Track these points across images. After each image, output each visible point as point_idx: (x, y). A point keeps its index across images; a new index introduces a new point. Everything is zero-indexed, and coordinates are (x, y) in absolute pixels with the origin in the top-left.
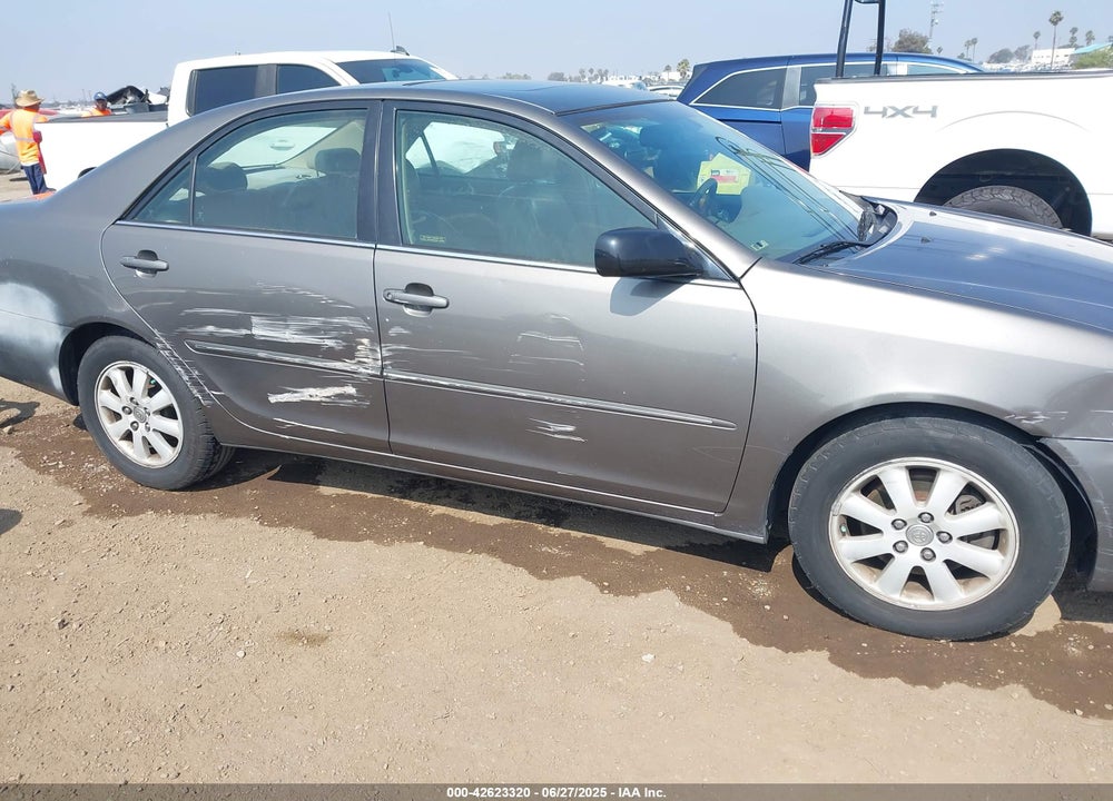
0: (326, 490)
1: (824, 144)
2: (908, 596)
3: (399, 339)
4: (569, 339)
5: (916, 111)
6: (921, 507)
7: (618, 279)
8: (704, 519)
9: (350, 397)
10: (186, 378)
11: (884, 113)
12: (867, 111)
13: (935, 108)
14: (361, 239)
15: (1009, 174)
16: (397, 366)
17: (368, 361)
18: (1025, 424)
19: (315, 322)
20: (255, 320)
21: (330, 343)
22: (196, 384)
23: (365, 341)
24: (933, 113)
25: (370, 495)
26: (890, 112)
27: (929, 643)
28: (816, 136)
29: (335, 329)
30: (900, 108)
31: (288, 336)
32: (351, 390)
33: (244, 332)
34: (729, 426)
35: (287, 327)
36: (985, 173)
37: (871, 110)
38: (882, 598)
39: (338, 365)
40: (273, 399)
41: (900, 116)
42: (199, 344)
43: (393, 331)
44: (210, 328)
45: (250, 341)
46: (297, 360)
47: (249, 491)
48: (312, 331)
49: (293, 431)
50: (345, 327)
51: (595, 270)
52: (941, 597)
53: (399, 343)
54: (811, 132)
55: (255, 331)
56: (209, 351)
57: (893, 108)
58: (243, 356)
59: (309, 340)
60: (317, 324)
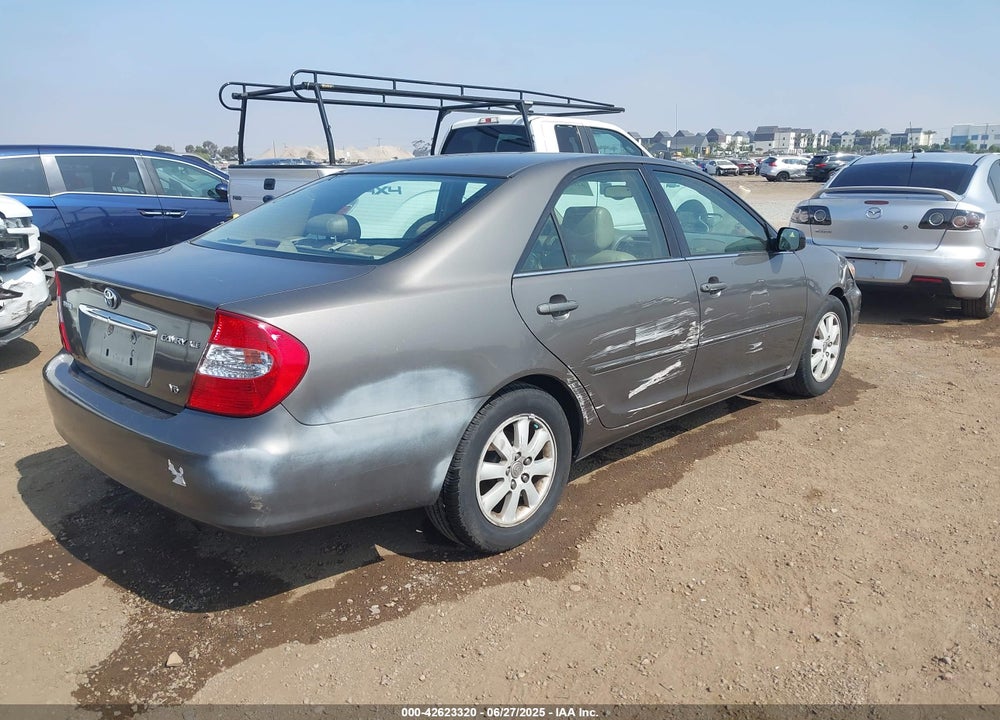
3: (710, 315)
4: (765, 291)
9: (677, 369)
10: (582, 403)
14: (673, 257)
17: (693, 337)
20: (638, 330)
21: (676, 332)
23: (693, 323)
29: (681, 320)
31: (656, 336)
32: (678, 364)
33: (631, 343)
34: (802, 318)
35: (656, 328)
39: (677, 347)
40: (632, 394)
43: (709, 310)
44: (609, 348)
45: (633, 349)
46: (656, 353)
48: (668, 327)
50: (686, 317)
53: (708, 318)
55: (637, 340)
56: (605, 370)
58: (626, 364)
59: (666, 334)
60: (671, 320)
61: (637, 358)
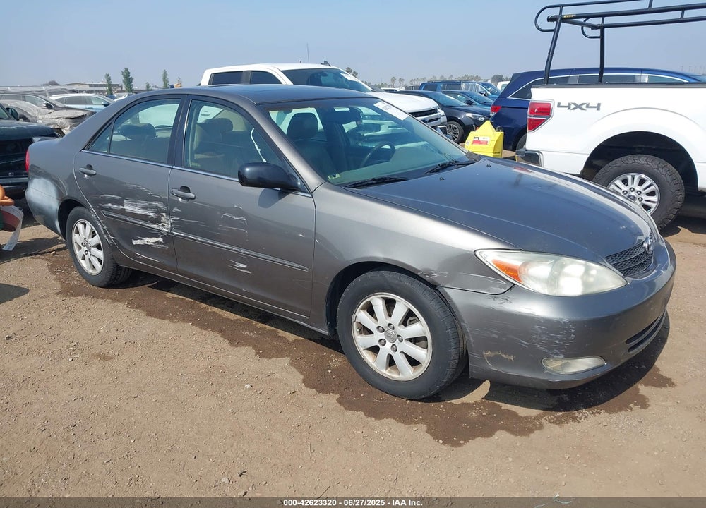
0: (169, 295)
1: (535, 125)
2: (390, 372)
3: (176, 214)
4: (242, 218)
5: (588, 106)
6: (389, 321)
7: (263, 189)
8: (304, 320)
9: (161, 243)
10: (102, 229)
11: (569, 107)
12: (559, 105)
13: (599, 105)
14: (168, 163)
15: (654, 147)
16: (178, 229)
17: (166, 225)
18: (428, 278)
19: (146, 203)
20: (125, 201)
21: (151, 214)
22: (106, 232)
23: (164, 214)
24: (598, 107)
25: (187, 299)
26: (573, 106)
27: (396, 399)
28: (531, 120)
29: (154, 208)
30: (579, 104)
31: (137, 210)
32: (161, 240)
33: (122, 207)
34: (305, 269)
35: (136, 205)
36: (640, 146)
37: (561, 105)
38: (377, 371)
39: (155, 226)
40: (135, 242)
41: (578, 109)
42: (106, 212)
43: (175, 210)
44: (110, 205)
45: (123, 212)
46: (141, 223)
47: (134, 291)
48: (145, 208)
49: (142, 260)
50: (157, 207)
51: (238, 180)
52: (403, 374)
53: (177, 216)
54: (528, 117)
55: (126, 207)
56: (109, 216)
57: (574, 104)
58: (122, 219)
59: (144, 212)
60: (147, 205)
61: (128, 219)
